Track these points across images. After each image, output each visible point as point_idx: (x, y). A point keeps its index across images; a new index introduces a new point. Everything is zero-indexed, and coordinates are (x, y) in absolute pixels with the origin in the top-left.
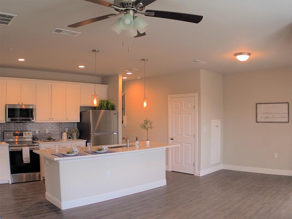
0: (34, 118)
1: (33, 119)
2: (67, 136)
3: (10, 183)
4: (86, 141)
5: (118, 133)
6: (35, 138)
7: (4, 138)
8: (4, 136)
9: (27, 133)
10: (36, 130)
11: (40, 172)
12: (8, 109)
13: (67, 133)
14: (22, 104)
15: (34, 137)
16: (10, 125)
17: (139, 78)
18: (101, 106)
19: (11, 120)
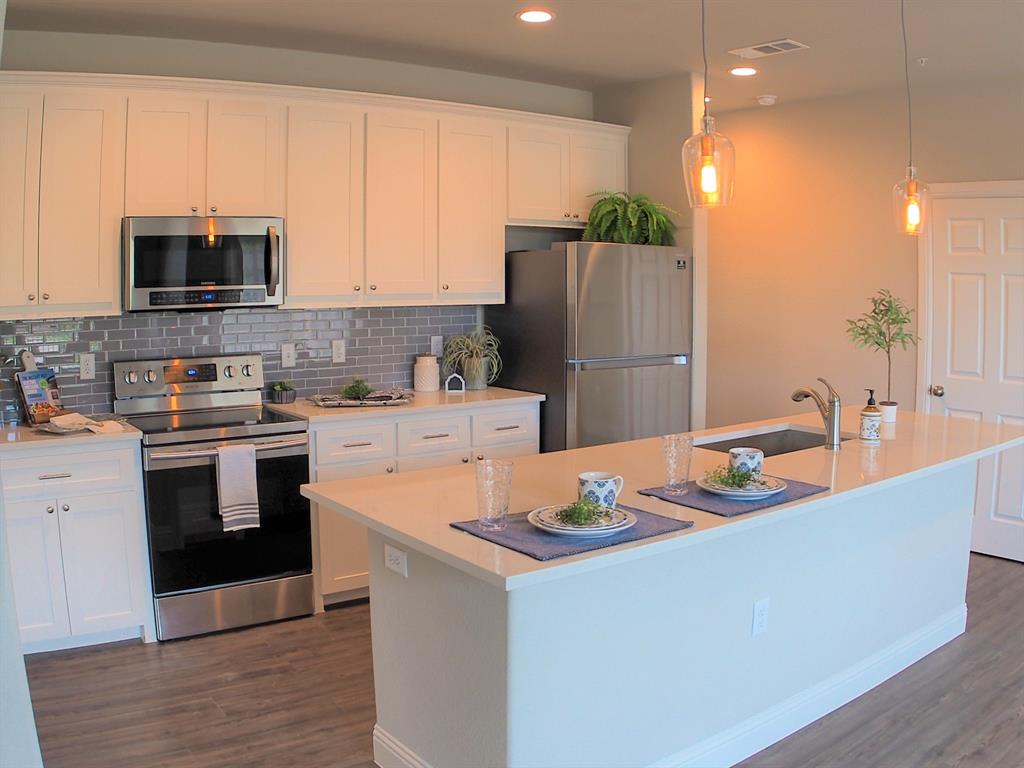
0: (279, 288)
1: (271, 293)
2: (441, 373)
3: (150, 638)
4: (543, 398)
5: (689, 356)
6: (278, 388)
7: (113, 398)
8: (112, 387)
9: (237, 363)
10: (284, 347)
11: (311, 572)
12: (137, 239)
13: (440, 360)
14: (210, 214)
15: (274, 385)
16: (147, 326)
17: (770, 100)
18: (614, 222)
19: (154, 299)
